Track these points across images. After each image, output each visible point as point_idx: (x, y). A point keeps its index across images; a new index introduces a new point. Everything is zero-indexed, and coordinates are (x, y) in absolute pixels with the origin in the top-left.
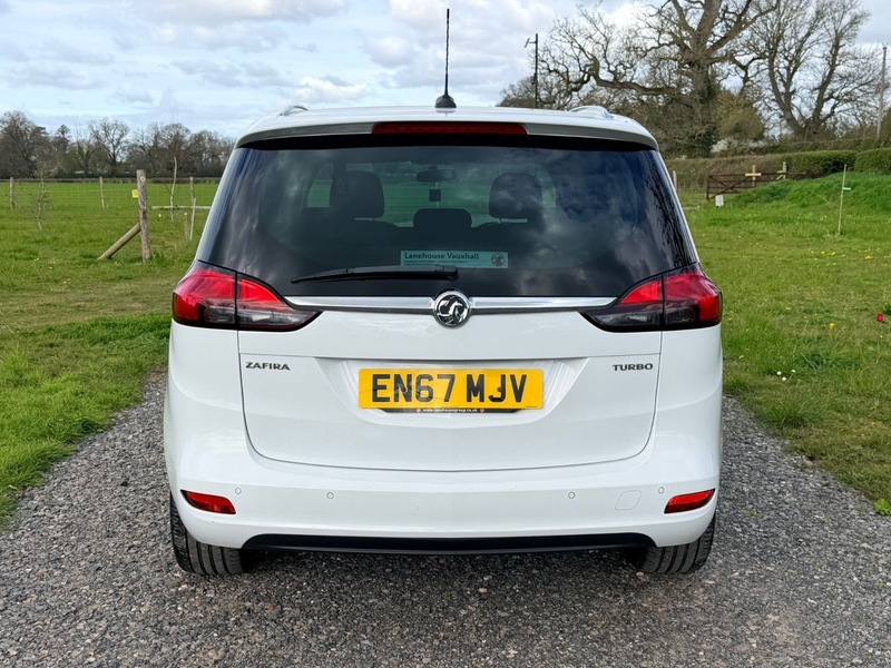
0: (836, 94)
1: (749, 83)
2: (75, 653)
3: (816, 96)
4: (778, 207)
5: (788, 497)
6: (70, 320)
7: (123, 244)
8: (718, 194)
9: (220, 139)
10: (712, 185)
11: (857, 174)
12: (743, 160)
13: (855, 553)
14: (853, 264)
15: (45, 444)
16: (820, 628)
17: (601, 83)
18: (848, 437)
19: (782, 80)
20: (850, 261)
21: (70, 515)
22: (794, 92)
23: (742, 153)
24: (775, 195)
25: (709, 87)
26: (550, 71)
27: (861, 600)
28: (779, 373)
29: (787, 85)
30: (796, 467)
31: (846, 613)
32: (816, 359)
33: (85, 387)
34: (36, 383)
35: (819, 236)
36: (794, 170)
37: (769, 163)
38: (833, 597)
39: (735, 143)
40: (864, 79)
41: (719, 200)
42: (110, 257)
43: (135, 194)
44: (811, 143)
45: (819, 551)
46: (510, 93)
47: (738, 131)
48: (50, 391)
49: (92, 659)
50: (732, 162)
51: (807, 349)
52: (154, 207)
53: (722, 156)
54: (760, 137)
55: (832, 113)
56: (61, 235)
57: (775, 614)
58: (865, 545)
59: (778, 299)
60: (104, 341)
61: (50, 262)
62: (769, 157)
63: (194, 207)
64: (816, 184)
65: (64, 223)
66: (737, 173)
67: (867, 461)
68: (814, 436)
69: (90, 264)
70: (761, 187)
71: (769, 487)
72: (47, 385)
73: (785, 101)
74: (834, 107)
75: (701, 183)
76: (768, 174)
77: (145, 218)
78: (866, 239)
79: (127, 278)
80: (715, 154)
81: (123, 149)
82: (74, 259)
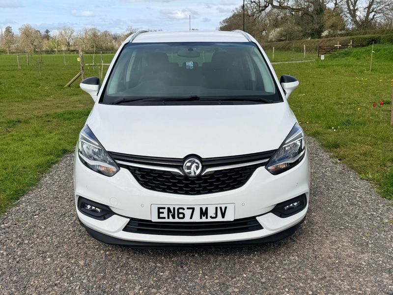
0: (375, 10)
1: (337, 6)
2: (65, 227)
3: (366, 11)
4: (347, 59)
5: (328, 174)
6: (55, 111)
7: (74, 80)
8: (323, 54)
9: (113, 34)
10: (321, 50)
11: (381, 45)
12: (334, 39)
13: (349, 193)
14: (374, 84)
15: (49, 158)
16: (330, 217)
17: (274, 7)
18: (355, 152)
19: (352, 4)
20: (373, 82)
21: (60, 183)
22: (357, 9)
23: (335, 36)
24: (347, 54)
25: (320, 8)
26: (252, 2)
27: (348, 208)
28: (333, 128)
29: (354, 6)
30: (333, 163)
31: (341, 212)
32: (348, 122)
33: (63, 137)
34: (43, 136)
35: (361, 72)
36: (356, 44)
37: (345, 41)
38: (337, 207)
39: (332, 31)
40: (387, 3)
41: (323, 57)
42: (69, 86)
43: (79, 60)
44: (364, 31)
45: (335, 192)
46: (236, 11)
47: (333, 26)
48: (49, 139)
49: (71, 229)
50: (329, 40)
51: (346, 118)
52: (86, 65)
53: (326, 37)
54: (343, 29)
55: (373, 17)
56: (49, 77)
57: (315, 213)
58: (353, 190)
59: (339, 99)
60: (69, 119)
61: (45, 88)
62: (345, 38)
63: (103, 64)
64: (363, 49)
65: (50, 72)
66: (332, 45)
67: (361, 160)
68: (342, 151)
69: (61, 88)
70: (341, 51)
71: (322, 170)
72: (48, 136)
73: (353, 13)
74: (374, 16)
75: (316, 50)
76: (344, 45)
77: (83, 69)
78: (381, 73)
79: (76, 95)
80: (323, 36)
81: (72, 39)
82: (55, 87)
